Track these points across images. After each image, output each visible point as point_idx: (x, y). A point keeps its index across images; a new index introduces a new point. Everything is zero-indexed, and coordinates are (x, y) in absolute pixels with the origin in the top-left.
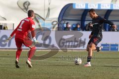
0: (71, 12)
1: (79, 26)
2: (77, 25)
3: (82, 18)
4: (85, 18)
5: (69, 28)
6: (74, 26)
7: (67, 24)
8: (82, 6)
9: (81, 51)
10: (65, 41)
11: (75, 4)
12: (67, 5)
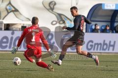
0: (100, 13)
1: (108, 28)
2: (106, 26)
3: (111, 19)
4: (115, 19)
5: (98, 30)
6: (103, 28)
7: (95, 25)
8: (111, 6)
9: (110, 54)
10: (93, 44)
11: (104, 4)
12: (96, 5)
